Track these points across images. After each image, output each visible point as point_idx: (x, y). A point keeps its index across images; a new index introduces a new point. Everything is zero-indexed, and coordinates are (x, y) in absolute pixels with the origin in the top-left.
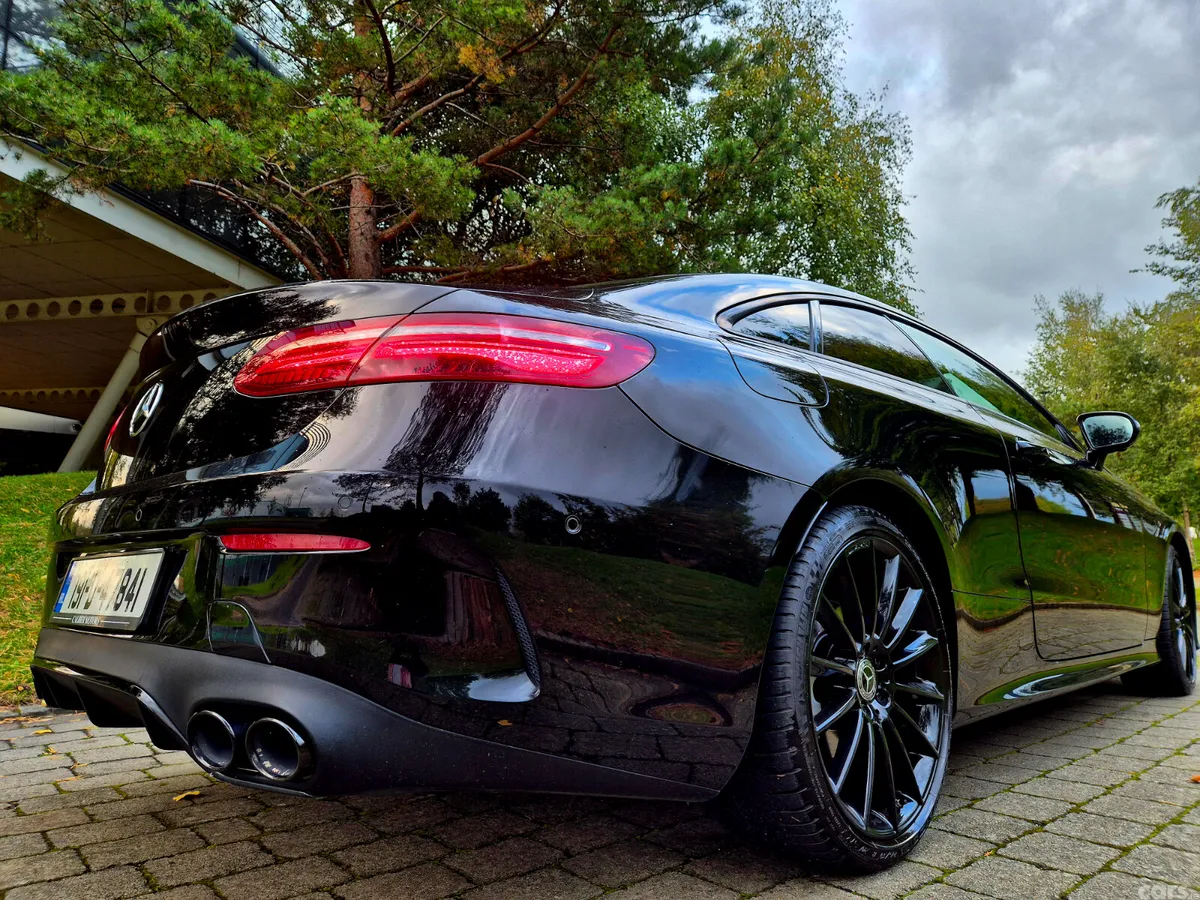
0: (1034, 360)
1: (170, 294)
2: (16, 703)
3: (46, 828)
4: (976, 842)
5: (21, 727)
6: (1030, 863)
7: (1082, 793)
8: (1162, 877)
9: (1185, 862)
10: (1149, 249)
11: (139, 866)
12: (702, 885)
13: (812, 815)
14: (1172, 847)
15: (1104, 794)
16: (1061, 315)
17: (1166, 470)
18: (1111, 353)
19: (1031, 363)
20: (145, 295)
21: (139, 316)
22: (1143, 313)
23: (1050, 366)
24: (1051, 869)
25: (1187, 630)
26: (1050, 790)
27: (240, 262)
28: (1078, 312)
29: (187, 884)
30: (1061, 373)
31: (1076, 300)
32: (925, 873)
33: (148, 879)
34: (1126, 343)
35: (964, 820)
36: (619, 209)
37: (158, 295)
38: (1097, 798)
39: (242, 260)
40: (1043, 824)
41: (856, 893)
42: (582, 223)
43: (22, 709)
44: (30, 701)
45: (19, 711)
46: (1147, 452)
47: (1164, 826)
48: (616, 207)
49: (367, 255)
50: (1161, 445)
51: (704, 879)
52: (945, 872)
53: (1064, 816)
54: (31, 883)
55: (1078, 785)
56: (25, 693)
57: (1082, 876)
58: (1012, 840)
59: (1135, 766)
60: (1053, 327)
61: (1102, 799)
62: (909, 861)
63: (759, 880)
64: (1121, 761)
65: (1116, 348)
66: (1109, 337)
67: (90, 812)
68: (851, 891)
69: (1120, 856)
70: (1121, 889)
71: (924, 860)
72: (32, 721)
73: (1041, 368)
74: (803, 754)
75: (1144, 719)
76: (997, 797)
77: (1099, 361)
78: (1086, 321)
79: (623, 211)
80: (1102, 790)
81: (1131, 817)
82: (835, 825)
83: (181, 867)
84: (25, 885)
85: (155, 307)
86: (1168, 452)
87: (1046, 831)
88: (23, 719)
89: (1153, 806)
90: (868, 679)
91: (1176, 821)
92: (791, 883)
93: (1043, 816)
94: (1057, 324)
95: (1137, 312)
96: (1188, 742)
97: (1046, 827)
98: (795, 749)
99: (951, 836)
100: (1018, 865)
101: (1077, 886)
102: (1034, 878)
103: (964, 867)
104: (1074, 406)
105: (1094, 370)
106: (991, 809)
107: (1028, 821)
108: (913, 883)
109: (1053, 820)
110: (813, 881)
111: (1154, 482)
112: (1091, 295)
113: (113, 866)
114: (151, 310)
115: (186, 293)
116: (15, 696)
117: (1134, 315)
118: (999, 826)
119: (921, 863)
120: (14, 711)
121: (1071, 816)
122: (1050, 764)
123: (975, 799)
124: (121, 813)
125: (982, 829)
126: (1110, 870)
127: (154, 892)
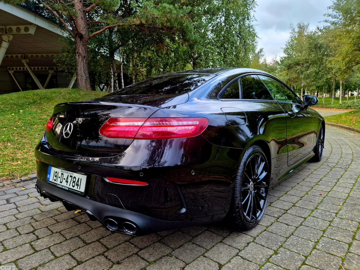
0: (287, 44)
1: (12, 27)
2: (11, 179)
3: (47, 226)
4: (272, 217)
5: (16, 187)
6: (284, 223)
7: (295, 199)
8: (313, 227)
9: (318, 222)
10: (324, 15)
11: (78, 236)
12: (214, 235)
13: (240, 222)
14: (315, 217)
15: (300, 200)
16: (297, 30)
17: (320, 79)
18: (310, 43)
19: (286, 45)
20: (3, 27)
21: (2, 35)
22: (319, 29)
23: (292, 46)
24: (289, 225)
25: (322, 145)
26: (287, 199)
27: (35, 15)
28: (301, 29)
29: (94, 242)
30: (294, 49)
31: (302, 25)
32: (262, 228)
33: (83, 241)
34: (315, 40)
35: (269, 210)
36: (168, 8)
37: (8, 27)
38: (299, 201)
39: (36, 15)
40: (287, 210)
41: (248, 235)
42: (156, 13)
43: (13, 181)
44: (15, 178)
45: (12, 182)
46: (315, 73)
47: (314, 210)
48: (167, 7)
49: (82, 18)
50: (320, 71)
51: (214, 233)
52: (267, 227)
53: (291, 208)
54: (55, 245)
55: (294, 197)
56: (13, 176)
57: (296, 227)
58: (280, 216)
59: (307, 189)
60: (294, 34)
61: (300, 201)
62: (259, 224)
63: (226, 232)
64: (304, 187)
65: (311, 41)
66: (310, 37)
67: (56, 219)
68: (247, 235)
69: (304, 221)
70: (304, 231)
71: (262, 224)
72: (18, 185)
73: (289, 47)
74: (239, 210)
75: (309, 171)
76: (276, 202)
77: (306, 45)
78: (304, 32)
79: (170, 9)
80: (300, 198)
81: (306, 208)
82: (245, 223)
83: (89, 236)
84: (53, 245)
85: (7, 32)
86: (322, 74)
87: (288, 213)
88: (14, 184)
89: (311, 203)
90: (252, 186)
91: (316, 209)
92: (234, 233)
93: (287, 208)
94: (295, 32)
95: (318, 28)
96: (319, 180)
97: (288, 212)
98: (238, 209)
99: (267, 216)
100: (283, 224)
101: (295, 230)
102: (286, 228)
103: (271, 225)
104: (297, 59)
105: (304, 48)
106: (275, 206)
107: (284, 210)
108: (260, 231)
109: (289, 209)
110: (238, 232)
111: (316, 82)
112: (306, 24)
113: (72, 238)
114: (6, 33)
115: (18, 26)
116: (10, 177)
117: (317, 29)
118: (278, 211)
119: (261, 225)
120: (11, 182)
121: (293, 207)
122: (288, 189)
123: (271, 203)
124: (64, 219)
125: (273, 213)
126: (302, 225)
127: (87, 245)
